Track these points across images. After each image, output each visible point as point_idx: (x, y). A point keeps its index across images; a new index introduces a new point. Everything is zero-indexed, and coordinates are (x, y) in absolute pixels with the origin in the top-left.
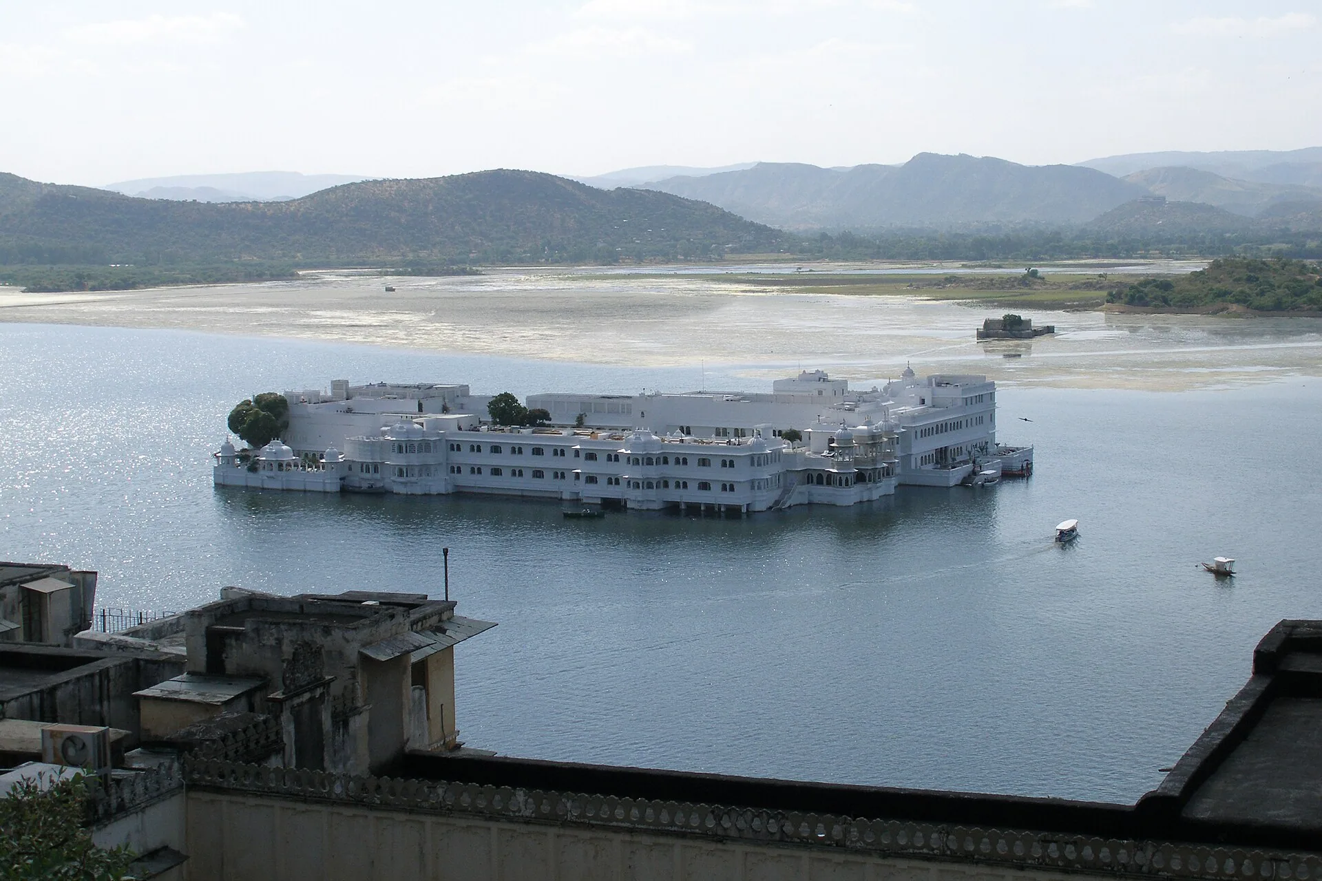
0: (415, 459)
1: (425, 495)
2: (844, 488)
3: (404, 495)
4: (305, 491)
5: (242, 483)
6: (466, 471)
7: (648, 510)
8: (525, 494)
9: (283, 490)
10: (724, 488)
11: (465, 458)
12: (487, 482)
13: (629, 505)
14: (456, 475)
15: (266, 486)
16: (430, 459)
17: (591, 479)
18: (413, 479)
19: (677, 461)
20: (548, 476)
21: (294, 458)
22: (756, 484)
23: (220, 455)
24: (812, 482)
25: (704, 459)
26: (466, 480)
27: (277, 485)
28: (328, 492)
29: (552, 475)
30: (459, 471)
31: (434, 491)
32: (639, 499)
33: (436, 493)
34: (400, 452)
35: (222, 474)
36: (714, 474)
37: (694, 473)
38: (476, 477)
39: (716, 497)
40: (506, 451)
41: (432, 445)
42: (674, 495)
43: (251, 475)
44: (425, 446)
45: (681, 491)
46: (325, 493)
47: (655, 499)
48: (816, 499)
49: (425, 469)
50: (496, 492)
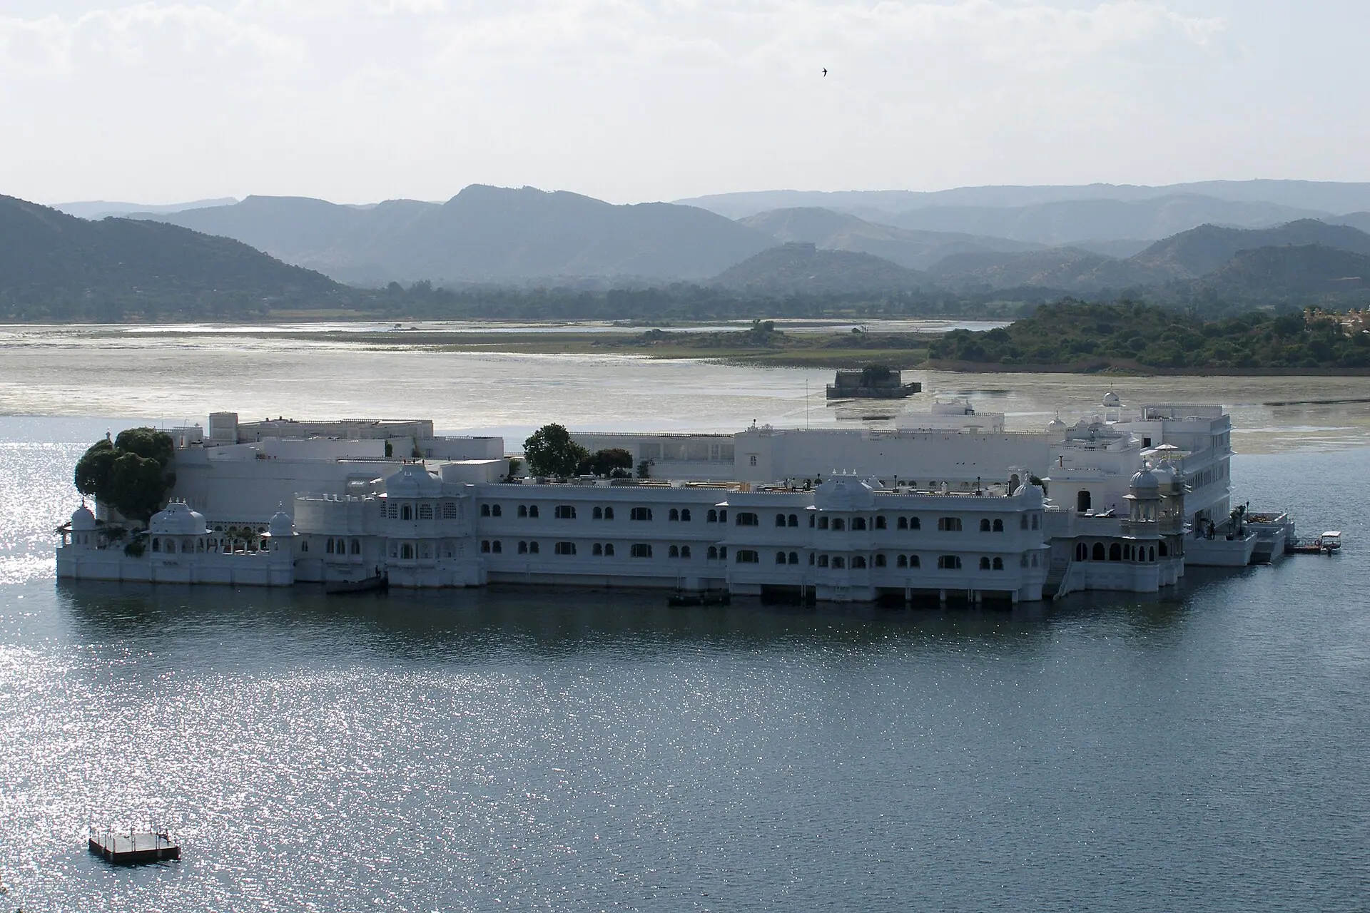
0: (430, 529)
1: (446, 587)
2: (1147, 564)
3: (409, 588)
4: (232, 585)
5: (114, 574)
6: (510, 548)
7: (854, 602)
8: (613, 582)
9: (192, 584)
10: (985, 564)
11: (510, 526)
12: (546, 564)
13: (820, 595)
14: (492, 555)
15: (158, 578)
16: (451, 528)
17: (748, 556)
18: (428, 562)
19: (902, 523)
20: (660, 552)
21: (209, 531)
22: (1030, 559)
23: (70, 528)
24: (1085, 557)
25: (947, 519)
26: (511, 562)
27: (182, 576)
28: (276, 586)
29: (666, 551)
30: (497, 547)
31: (460, 581)
32: (843, 584)
33: (463, 584)
34: (406, 518)
35: (74, 560)
36: (969, 540)
37: (930, 539)
38: (529, 557)
39: (970, 579)
40: (584, 514)
41: (457, 506)
42: (896, 578)
43: (131, 561)
44: (448, 508)
45: (909, 571)
46: (270, 587)
47: (867, 582)
48: (1097, 583)
49: (447, 546)
50: (559, 581)
